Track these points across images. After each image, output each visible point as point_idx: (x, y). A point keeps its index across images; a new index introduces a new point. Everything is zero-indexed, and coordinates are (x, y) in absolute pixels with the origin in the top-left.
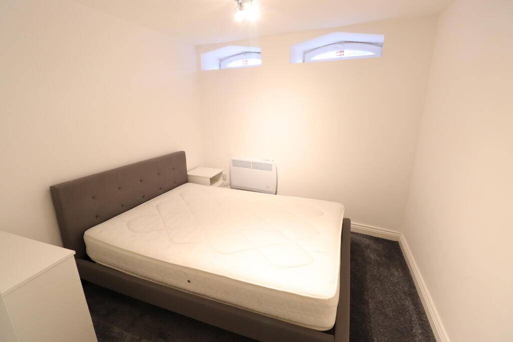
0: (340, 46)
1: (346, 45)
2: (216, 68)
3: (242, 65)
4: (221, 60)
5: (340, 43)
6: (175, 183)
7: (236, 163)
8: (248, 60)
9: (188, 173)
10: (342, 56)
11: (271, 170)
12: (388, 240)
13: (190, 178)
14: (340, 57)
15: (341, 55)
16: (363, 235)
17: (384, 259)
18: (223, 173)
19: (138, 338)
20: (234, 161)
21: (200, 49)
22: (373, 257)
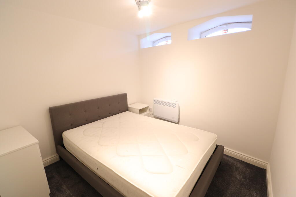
0: (225, 26)
1: (229, 25)
2: (151, 46)
3: (165, 44)
4: (154, 42)
5: (225, 24)
6: (119, 110)
7: (156, 102)
8: (168, 41)
9: (128, 106)
10: (227, 33)
11: (175, 107)
12: (257, 167)
13: (129, 109)
14: (225, 34)
15: (225, 32)
16: (237, 159)
17: (248, 180)
18: (149, 107)
19: (71, 194)
20: (155, 101)
21: (140, 37)
22: (239, 178)
